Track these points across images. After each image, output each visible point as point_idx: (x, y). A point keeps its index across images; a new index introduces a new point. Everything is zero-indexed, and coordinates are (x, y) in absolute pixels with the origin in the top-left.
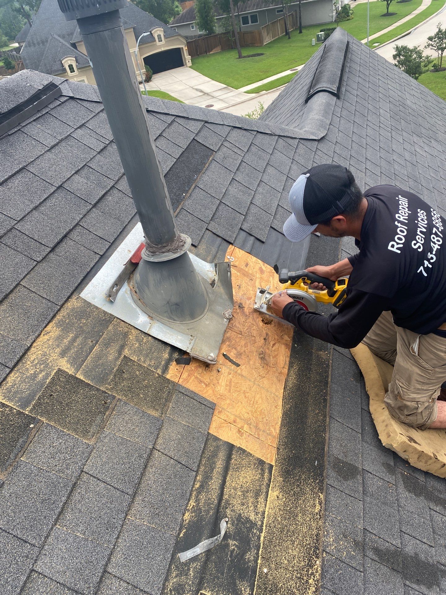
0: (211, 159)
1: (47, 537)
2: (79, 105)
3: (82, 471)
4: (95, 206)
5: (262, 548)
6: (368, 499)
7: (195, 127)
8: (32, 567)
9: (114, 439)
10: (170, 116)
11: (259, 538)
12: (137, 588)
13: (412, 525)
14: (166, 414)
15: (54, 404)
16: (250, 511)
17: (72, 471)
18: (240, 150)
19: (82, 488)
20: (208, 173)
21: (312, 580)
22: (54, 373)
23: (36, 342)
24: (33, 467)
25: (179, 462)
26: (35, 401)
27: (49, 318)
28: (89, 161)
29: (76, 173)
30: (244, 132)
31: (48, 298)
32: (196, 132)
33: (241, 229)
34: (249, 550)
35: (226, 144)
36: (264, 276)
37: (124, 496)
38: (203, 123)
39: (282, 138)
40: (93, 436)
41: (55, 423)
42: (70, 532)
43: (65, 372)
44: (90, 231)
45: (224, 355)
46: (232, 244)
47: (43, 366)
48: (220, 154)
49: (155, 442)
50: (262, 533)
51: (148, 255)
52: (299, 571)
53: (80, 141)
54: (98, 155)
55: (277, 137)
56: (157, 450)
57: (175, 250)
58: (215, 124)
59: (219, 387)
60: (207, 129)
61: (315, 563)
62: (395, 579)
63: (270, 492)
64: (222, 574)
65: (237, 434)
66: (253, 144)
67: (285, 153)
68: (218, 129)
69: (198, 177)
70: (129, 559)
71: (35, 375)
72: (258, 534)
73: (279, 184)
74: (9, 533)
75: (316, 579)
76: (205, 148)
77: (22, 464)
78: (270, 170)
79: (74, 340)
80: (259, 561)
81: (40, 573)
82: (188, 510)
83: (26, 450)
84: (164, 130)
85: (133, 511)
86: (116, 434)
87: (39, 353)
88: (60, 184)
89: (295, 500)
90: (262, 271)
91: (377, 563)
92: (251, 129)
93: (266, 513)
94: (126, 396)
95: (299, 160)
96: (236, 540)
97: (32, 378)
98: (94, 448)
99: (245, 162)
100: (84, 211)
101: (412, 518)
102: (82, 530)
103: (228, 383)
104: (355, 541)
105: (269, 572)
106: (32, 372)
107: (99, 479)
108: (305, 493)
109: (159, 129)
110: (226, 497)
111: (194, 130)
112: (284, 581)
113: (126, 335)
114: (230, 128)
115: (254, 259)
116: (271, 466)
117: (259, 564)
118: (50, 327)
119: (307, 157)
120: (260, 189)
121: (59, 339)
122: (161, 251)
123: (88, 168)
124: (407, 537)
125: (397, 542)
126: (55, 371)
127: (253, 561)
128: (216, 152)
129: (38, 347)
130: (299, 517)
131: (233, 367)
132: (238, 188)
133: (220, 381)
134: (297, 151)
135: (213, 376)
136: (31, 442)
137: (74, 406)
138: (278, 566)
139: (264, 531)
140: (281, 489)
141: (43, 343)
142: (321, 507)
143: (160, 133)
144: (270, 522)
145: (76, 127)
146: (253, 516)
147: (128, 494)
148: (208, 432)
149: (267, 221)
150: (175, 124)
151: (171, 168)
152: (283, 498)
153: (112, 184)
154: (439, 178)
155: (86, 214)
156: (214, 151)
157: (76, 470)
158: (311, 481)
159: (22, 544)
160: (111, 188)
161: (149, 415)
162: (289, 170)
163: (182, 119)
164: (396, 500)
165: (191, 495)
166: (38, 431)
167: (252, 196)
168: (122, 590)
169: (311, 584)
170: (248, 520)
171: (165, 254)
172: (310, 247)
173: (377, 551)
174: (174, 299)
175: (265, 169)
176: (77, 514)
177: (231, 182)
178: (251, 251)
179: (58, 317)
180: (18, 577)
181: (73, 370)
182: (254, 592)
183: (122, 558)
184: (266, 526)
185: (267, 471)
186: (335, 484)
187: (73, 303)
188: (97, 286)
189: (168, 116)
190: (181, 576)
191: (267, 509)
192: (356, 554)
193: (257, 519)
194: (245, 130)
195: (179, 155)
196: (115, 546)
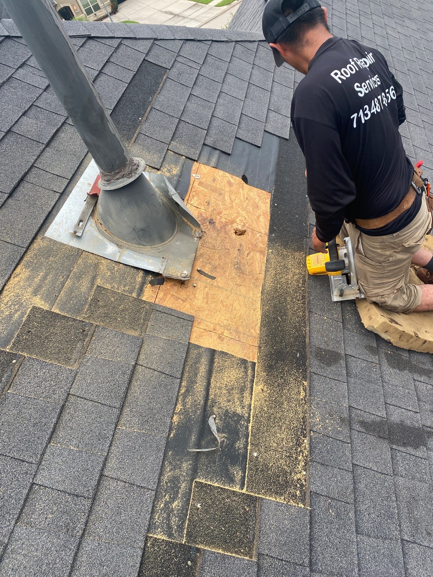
0: (165, 78)
1: (43, 454)
2: (17, 44)
3: (69, 394)
4: (48, 144)
5: (251, 436)
6: (352, 380)
7: (144, 46)
8: (33, 481)
9: (97, 362)
10: (116, 39)
11: (247, 428)
12: (134, 485)
13: (397, 397)
14: (145, 332)
15: (33, 339)
16: (236, 406)
17: (59, 395)
18: (196, 63)
19: (70, 408)
20: (164, 92)
21: (301, 456)
22: (29, 311)
23: (7, 285)
24: (20, 397)
25: (162, 373)
26: (14, 339)
27: (17, 261)
28: (36, 100)
29: (24, 114)
30: (198, 43)
31: (13, 242)
32: (146, 52)
33: (204, 144)
34: (239, 439)
35: (179, 59)
36: (233, 188)
37: (112, 410)
38: (152, 41)
39: (240, 43)
40: (76, 362)
41: (37, 355)
42: (64, 448)
43: (40, 308)
44: (46, 171)
45: (199, 271)
46: (197, 161)
47: (17, 306)
48: (174, 70)
49: (137, 358)
50: (249, 423)
51: (104, 184)
52: (288, 451)
53: (23, 80)
54: (45, 93)
55: (234, 43)
56: (140, 365)
57: (129, 175)
58: (165, 41)
59: (196, 301)
60: (157, 46)
61: (303, 442)
62: (381, 445)
63: (254, 386)
64: (215, 463)
65: (218, 340)
66: (208, 55)
67: (244, 59)
68: (169, 45)
69: (153, 98)
70: (123, 462)
71: (11, 316)
72: (246, 424)
73: (241, 92)
74: (6, 456)
75: (304, 455)
76: (157, 67)
77: (10, 396)
78: (230, 78)
79: (45, 278)
80: (249, 448)
81: (41, 485)
82: (176, 413)
83: (12, 383)
84: (111, 55)
85: (122, 421)
86: (98, 357)
87: (11, 295)
88: (8, 129)
89: (280, 390)
90: (230, 184)
91: (364, 434)
92: (205, 39)
93: (252, 405)
94: (103, 322)
95: (261, 64)
96: (225, 433)
97: (9, 318)
98: (77, 372)
99: (202, 75)
100: (37, 153)
101: (397, 390)
102: (76, 444)
103: (205, 296)
104: (341, 418)
105: (259, 455)
106: (7, 313)
107: (86, 399)
108: (289, 383)
109: (105, 55)
110: (211, 396)
111: (144, 50)
112: (274, 461)
113: (96, 266)
114: (182, 42)
115: (221, 173)
116: (254, 364)
117: (249, 451)
118: (19, 269)
119: (269, 59)
120: (221, 101)
121: (29, 279)
122: (115, 178)
123: (35, 108)
124: (392, 408)
125: (383, 413)
126: (30, 309)
127: (243, 448)
128: (169, 69)
129: (10, 290)
130: (285, 405)
131: (209, 280)
132: (197, 103)
133: (197, 295)
134: (257, 54)
135: (189, 291)
136: (15, 375)
137: (53, 338)
138: (267, 449)
139: (251, 421)
140: (266, 382)
141: (14, 285)
142: (306, 393)
143: (107, 59)
144: (257, 413)
145: (16, 67)
146: (240, 410)
147: (115, 408)
148: (189, 343)
149: (231, 132)
150: (122, 47)
151: (123, 94)
152: (268, 390)
153: (63, 120)
154: (415, 59)
155: (40, 155)
156: (168, 69)
157: (62, 394)
158: (294, 372)
159: (20, 464)
160: (63, 124)
161: (129, 336)
162: (250, 76)
163: (129, 41)
164: (380, 377)
165: (177, 399)
166: (20, 365)
167: (213, 109)
168: (120, 488)
169: (300, 460)
170: (235, 414)
171: (120, 180)
172: (280, 152)
173: (363, 423)
174: (139, 225)
175: (224, 79)
176: (69, 431)
177: (189, 98)
178: (217, 165)
179: (25, 259)
180: (20, 491)
181: (47, 305)
182: (246, 474)
183: (116, 462)
184: (253, 417)
185: (250, 368)
186: (319, 371)
187: (39, 243)
188: (60, 223)
189: (114, 40)
190: (175, 470)
191: (253, 402)
192: (342, 429)
193: (244, 412)
194: (199, 41)
195: (131, 79)
196: (108, 453)
